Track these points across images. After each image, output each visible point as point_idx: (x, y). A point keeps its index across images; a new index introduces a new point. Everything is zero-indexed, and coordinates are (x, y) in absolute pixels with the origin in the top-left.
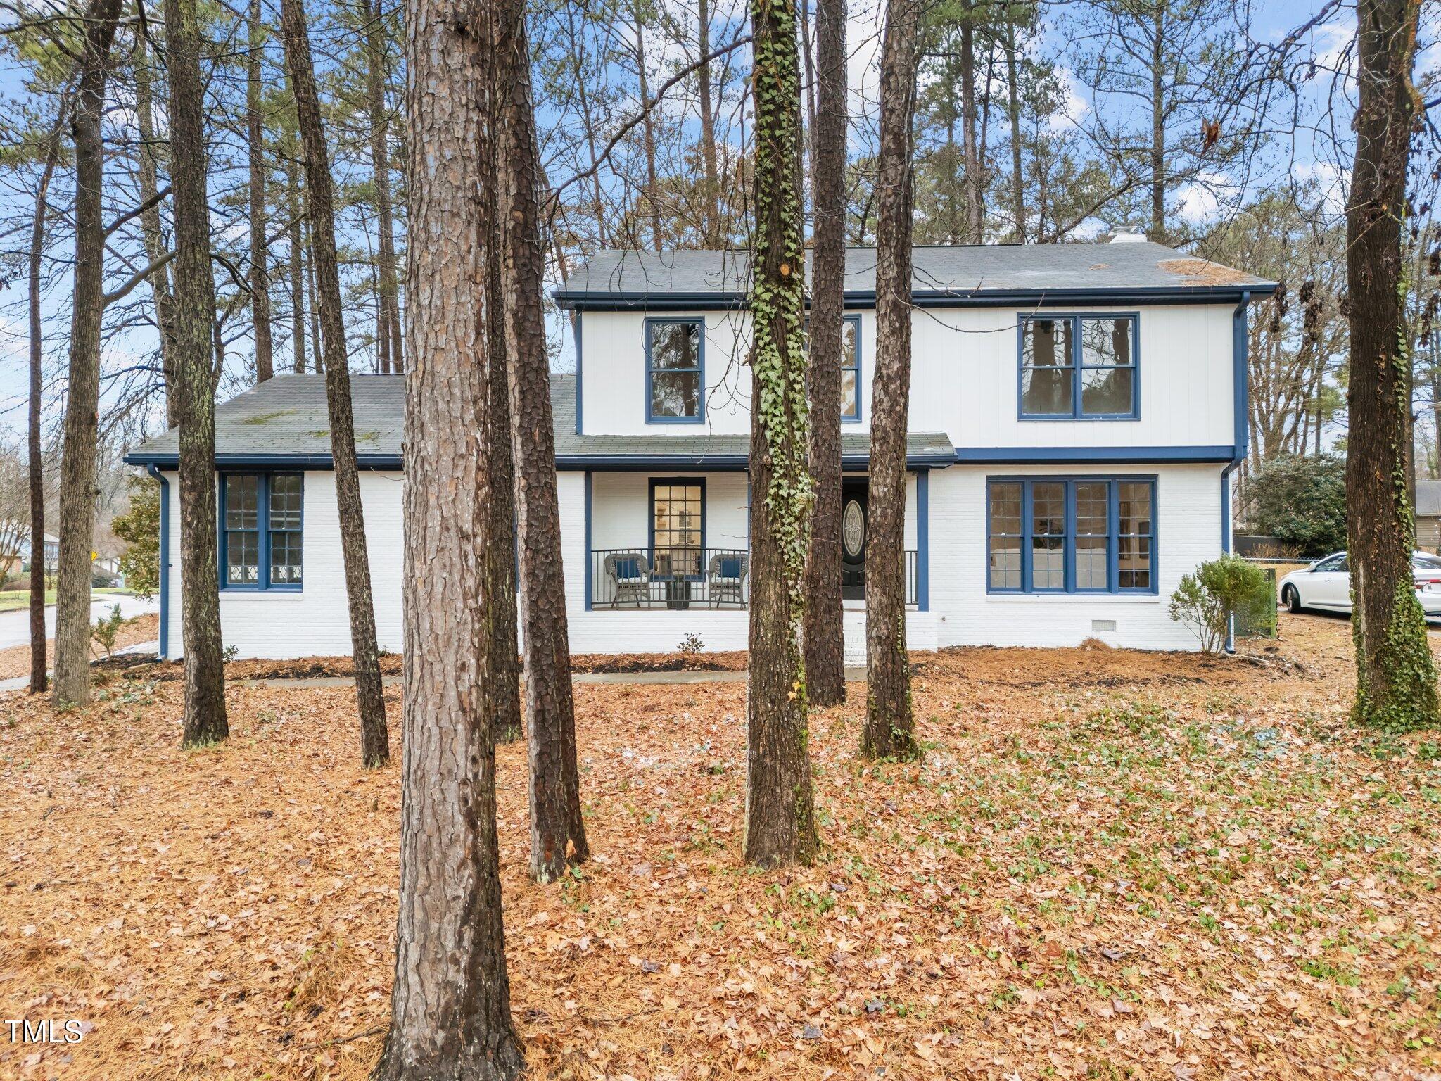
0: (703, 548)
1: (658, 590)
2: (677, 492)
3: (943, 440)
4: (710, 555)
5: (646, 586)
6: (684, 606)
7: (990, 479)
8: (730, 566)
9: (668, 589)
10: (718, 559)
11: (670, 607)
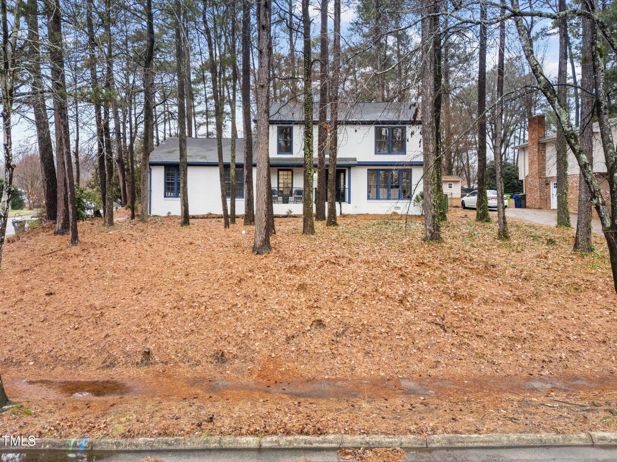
0: (292, 187)
1: (280, 198)
2: (285, 173)
3: (355, 159)
4: (294, 190)
5: (277, 198)
6: (287, 203)
7: (368, 170)
8: (299, 192)
9: (283, 199)
10: (296, 191)
11: (283, 203)
